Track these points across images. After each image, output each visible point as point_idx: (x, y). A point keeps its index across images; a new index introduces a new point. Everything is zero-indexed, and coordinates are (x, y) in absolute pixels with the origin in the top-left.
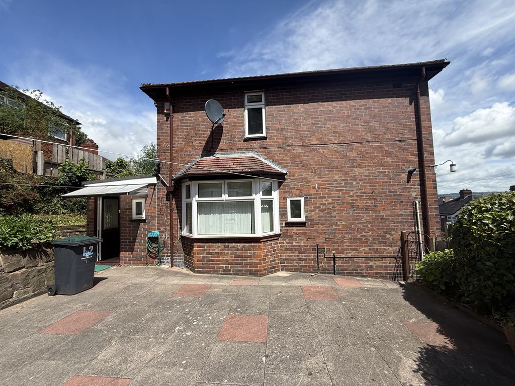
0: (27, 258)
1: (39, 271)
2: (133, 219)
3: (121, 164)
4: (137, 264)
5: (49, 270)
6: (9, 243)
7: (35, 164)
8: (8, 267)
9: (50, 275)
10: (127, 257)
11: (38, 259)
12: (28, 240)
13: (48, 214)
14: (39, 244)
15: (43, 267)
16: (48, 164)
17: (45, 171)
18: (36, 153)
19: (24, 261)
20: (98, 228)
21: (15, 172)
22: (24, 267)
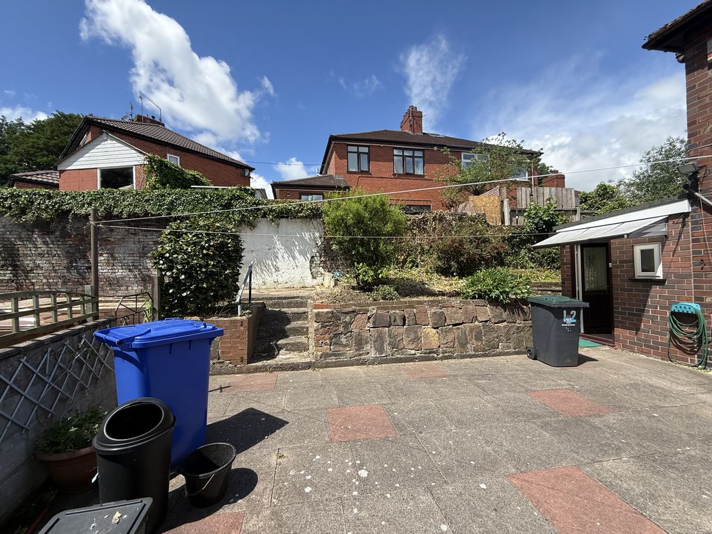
0: (507, 312)
1: (518, 328)
2: (636, 278)
3: (605, 192)
4: (648, 354)
5: (526, 330)
6: (493, 295)
7: (503, 214)
8: (493, 317)
9: (528, 336)
10: (628, 337)
11: (516, 315)
12: (507, 293)
13: (517, 268)
14: (516, 300)
15: (521, 325)
16: (513, 212)
17: (511, 220)
18: (502, 202)
19: (505, 315)
20: (577, 288)
21: (488, 225)
22: (505, 321)
